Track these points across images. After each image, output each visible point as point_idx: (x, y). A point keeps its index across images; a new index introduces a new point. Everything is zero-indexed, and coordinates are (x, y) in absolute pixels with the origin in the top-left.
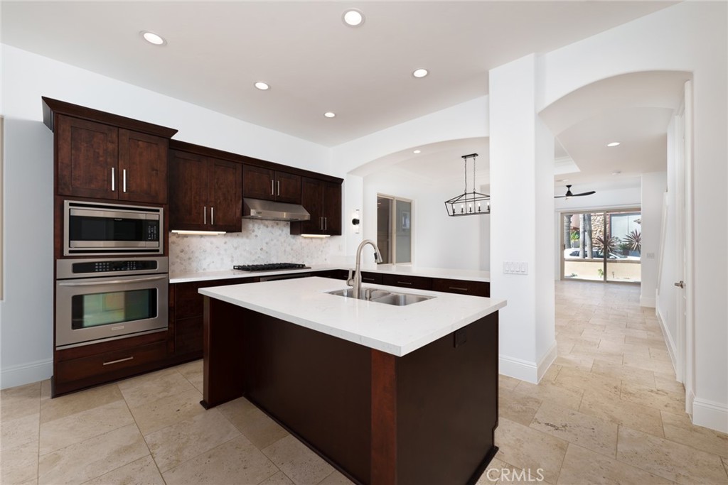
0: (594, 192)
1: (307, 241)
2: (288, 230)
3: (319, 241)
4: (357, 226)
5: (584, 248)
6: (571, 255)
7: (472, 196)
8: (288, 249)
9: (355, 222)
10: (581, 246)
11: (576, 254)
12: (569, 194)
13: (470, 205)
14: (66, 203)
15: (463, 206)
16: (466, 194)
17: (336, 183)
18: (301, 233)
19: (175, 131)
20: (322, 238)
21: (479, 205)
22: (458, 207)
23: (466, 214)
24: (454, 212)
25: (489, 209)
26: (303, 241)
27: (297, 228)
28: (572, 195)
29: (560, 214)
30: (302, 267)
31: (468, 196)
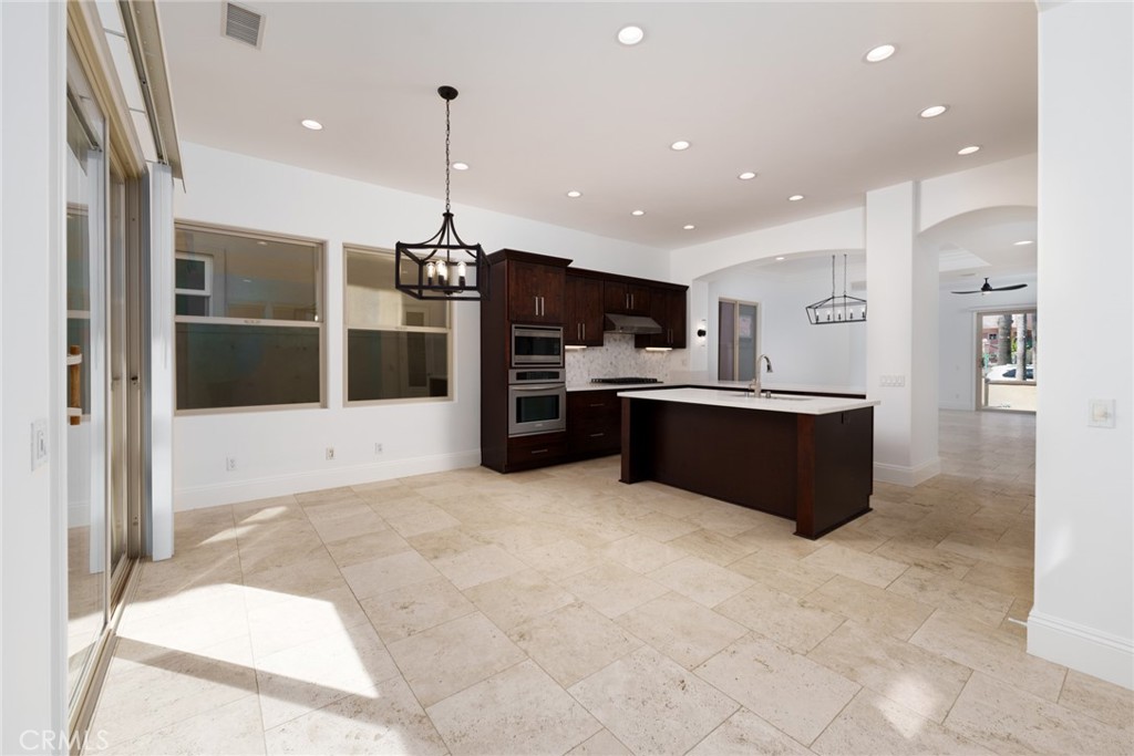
0: (1024, 286)
1: (650, 355)
2: (632, 343)
3: (660, 355)
4: (703, 338)
5: (1024, 365)
6: (1005, 375)
7: (842, 300)
8: (633, 362)
9: (701, 333)
10: (1019, 362)
11: (1011, 374)
12: (986, 287)
13: (839, 311)
14: (513, 326)
15: (829, 312)
16: (833, 298)
17: (680, 291)
18: (644, 347)
19: (571, 261)
20: (662, 352)
21: (851, 311)
22: (823, 314)
23: (834, 322)
24: (817, 319)
25: (864, 316)
26: (646, 355)
27: (642, 341)
28: (991, 290)
29: (975, 314)
30: (655, 381)
31: (836, 301)
